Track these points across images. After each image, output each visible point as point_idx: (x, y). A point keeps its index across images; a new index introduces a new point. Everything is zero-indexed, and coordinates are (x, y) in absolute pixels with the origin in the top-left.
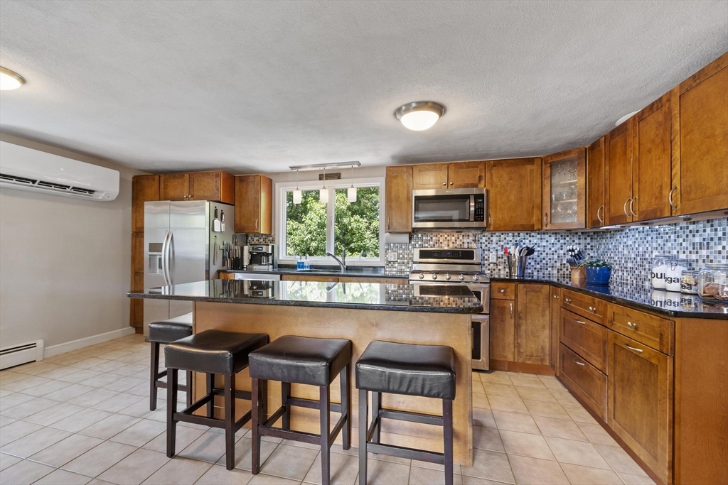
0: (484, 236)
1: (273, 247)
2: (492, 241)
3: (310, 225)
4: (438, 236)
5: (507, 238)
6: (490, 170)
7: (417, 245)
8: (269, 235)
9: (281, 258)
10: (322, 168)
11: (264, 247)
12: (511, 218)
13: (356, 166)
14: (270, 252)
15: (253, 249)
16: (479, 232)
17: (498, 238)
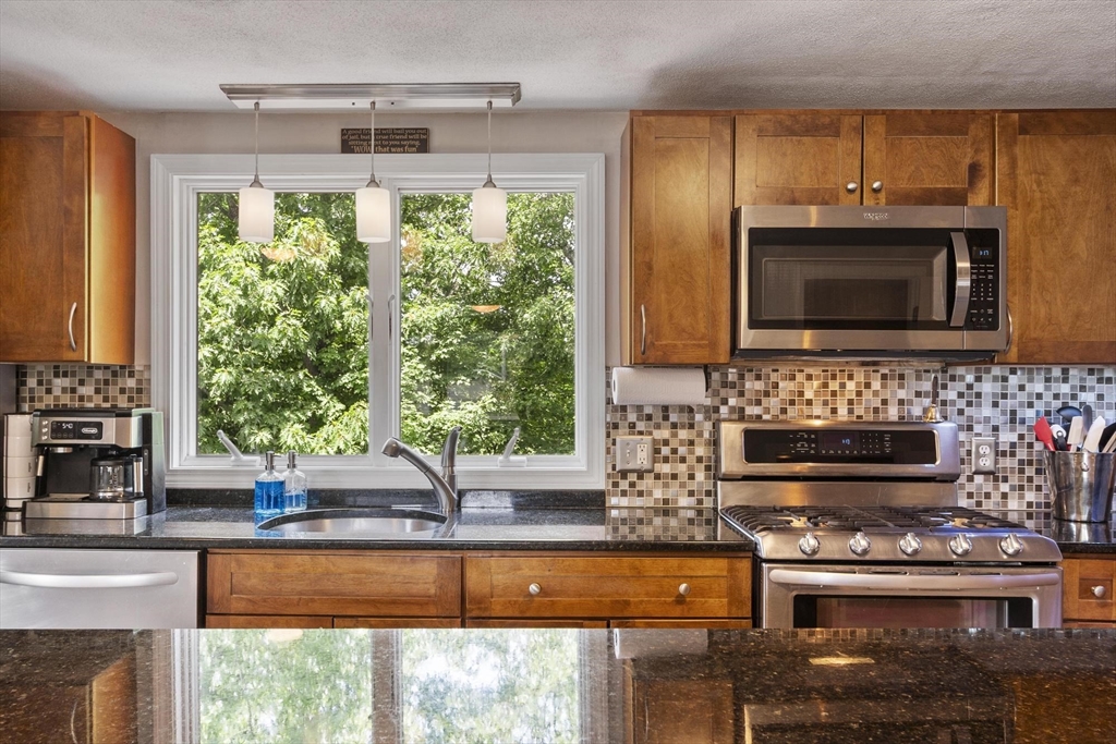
0: (953, 378)
1: (146, 422)
2: (979, 395)
3: (207, 316)
4: (800, 377)
5: (1028, 387)
6: (1010, 144)
7: (724, 410)
8: (127, 369)
9: (175, 465)
10: (363, 103)
11: (110, 424)
12: (1077, 316)
13: (503, 103)
14: (134, 441)
15: (57, 430)
16: (937, 366)
17: (998, 387)
